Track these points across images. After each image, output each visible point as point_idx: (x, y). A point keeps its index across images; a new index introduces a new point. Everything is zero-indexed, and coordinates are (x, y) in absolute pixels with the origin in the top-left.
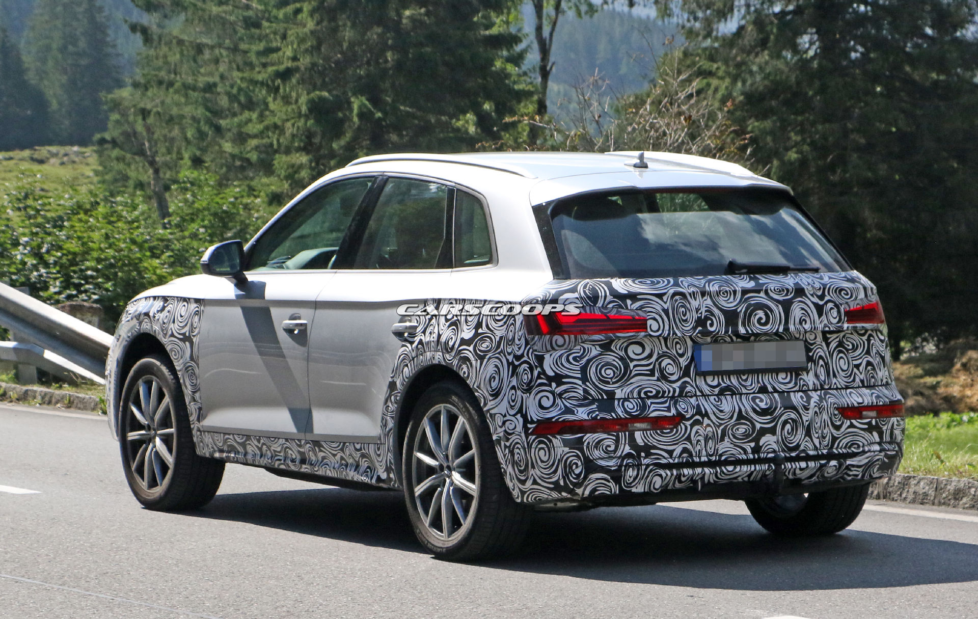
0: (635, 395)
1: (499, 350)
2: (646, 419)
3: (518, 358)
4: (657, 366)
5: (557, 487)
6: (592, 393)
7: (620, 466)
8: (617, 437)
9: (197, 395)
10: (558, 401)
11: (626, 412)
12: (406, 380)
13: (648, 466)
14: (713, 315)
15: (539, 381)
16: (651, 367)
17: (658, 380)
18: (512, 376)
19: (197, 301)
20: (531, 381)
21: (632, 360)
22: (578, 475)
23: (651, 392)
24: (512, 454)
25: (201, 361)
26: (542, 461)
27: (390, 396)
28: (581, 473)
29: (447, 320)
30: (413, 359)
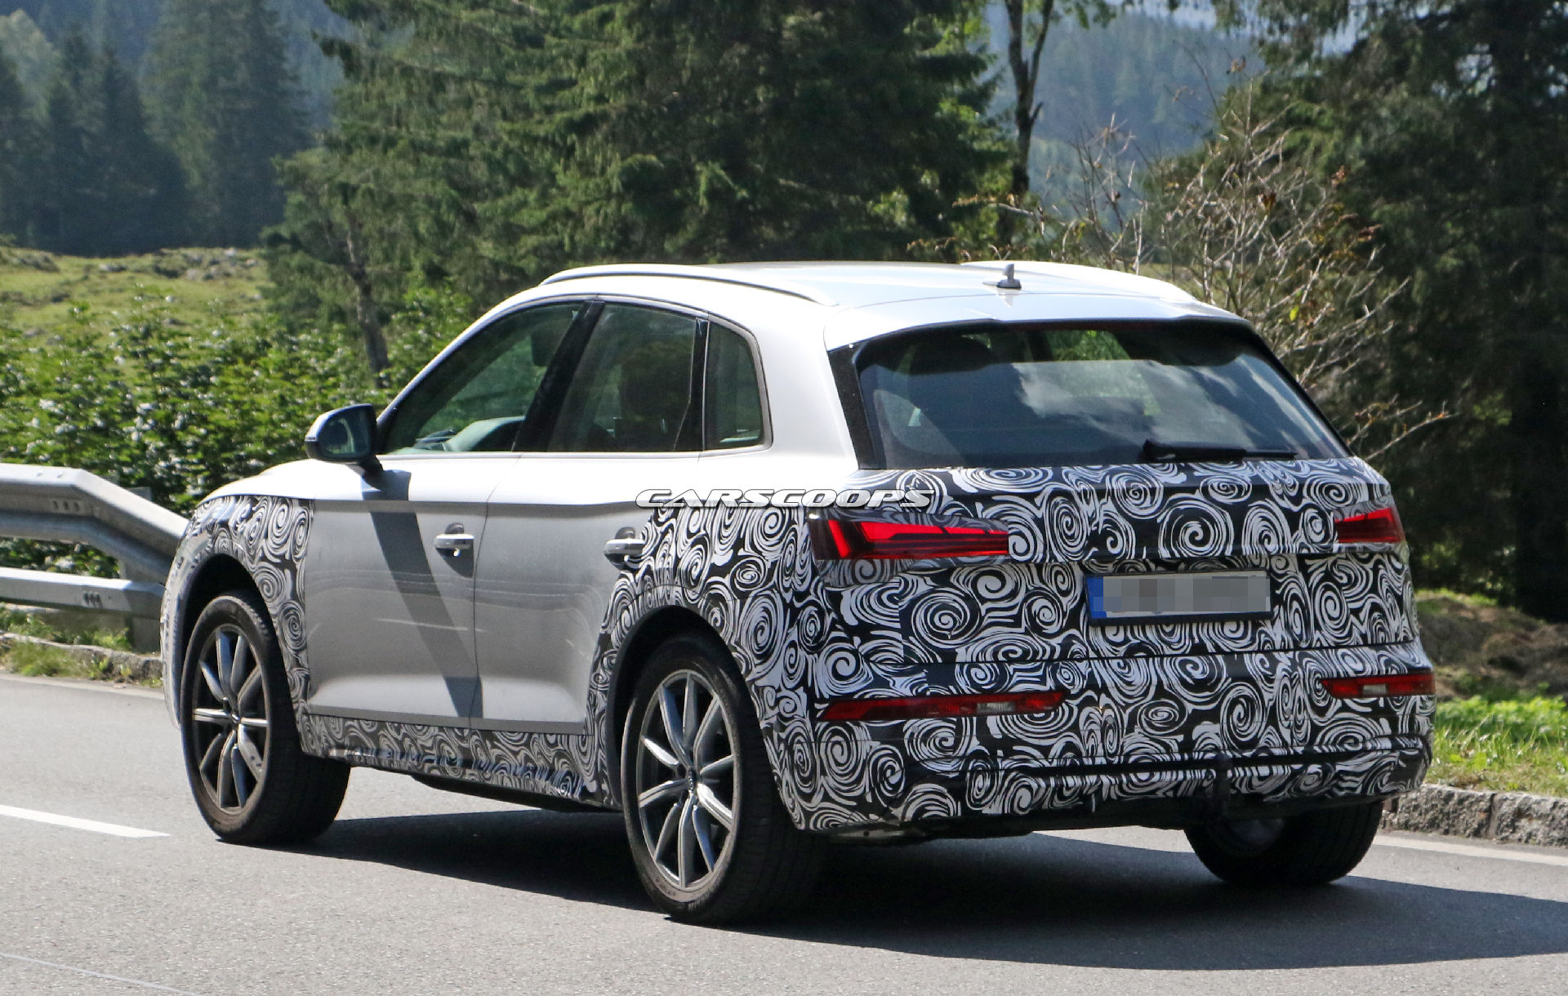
0: (989, 657)
1: (771, 583)
2: (1006, 696)
4: (1025, 610)
5: (861, 805)
6: (919, 653)
7: (963, 773)
9: (303, 656)
10: (864, 666)
11: (974, 684)
12: (627, 632)
13: (1008, 771)
14: (1116, 527)
15: (834, 634)
16: (1015, 612)
17: (1027, 633)
18: (791, 626)
19: (304, 502)
20: (821, 633)
21: (984, 600)
22: (896, 786)
23: (1015, 652)
25: (308, 601)
26: (838, 764)
27: (601, 658)
28: (899, 783)
29: (690, 535)
30: (637, 599)
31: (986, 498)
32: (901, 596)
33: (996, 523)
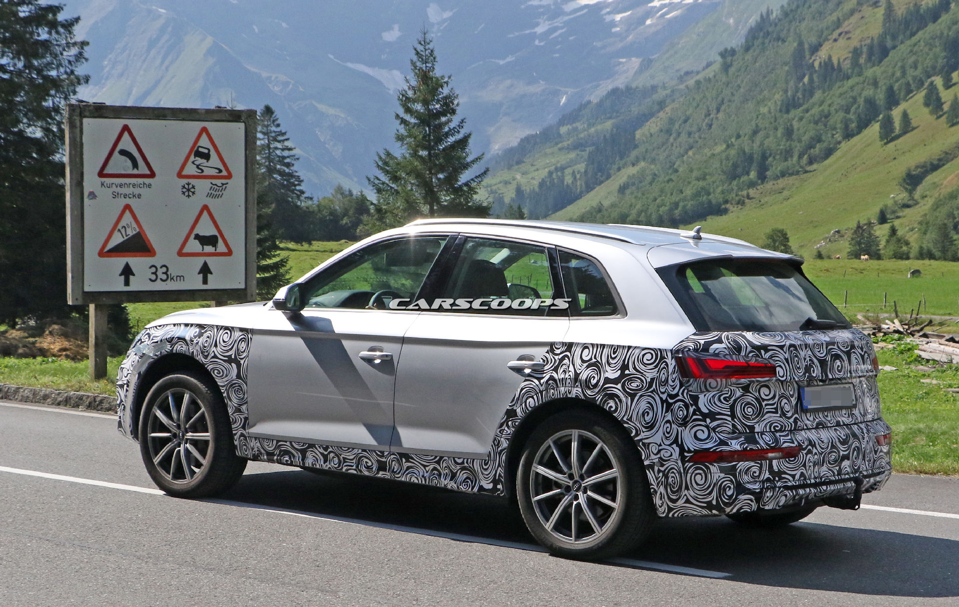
0: (768, 430)
1: (652, 389)
2: (780, 450)
3: (672, 397)
4: (779, 405)
5: (709, 506)
6: (739, 427)
7: (762, 490)
8: (761, 464)
9: (244, 408)
10: (713, 434)
11: (767, 444)
12: (530, 409)
13: (780, 488)
14: (814, 363)
15: (695, 417)
16: (775, 406)
17: (780, 417)
18: (667, 412)
19: (241, 330)
20: (687, 416)
21: (764, 400)
22: (730, 497)
23: (778, 427)
24: (667, 477)
25: (250, 380)
26: (697, 484)
27: (507, 421)
28: (733, 495)
29: (583, 361)
30: (541, 392)
31: (765, 348)
32: (730, 397)
33: (771, 361)
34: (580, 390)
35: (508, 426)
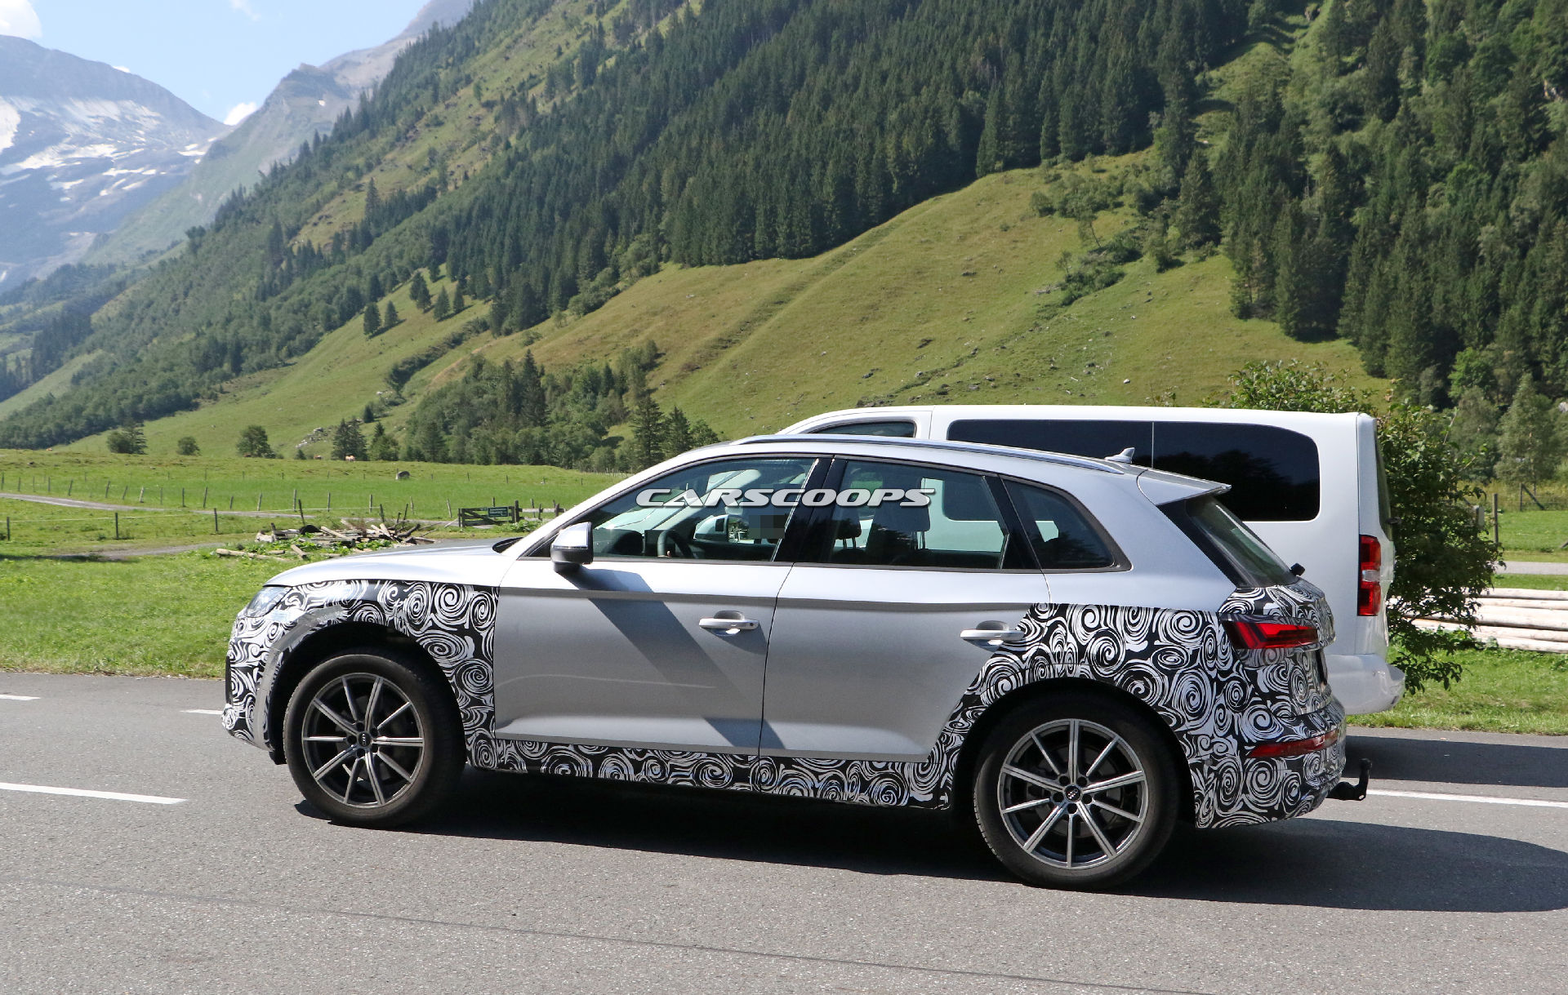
0: (1314, 710)
1: (1196, 664)
3: (1224, 674)
5: (1270, 812)
8: (1321, 754)
9: (487, 698)
10: (1275, 720)
12: (1003, 694)
15: (1253, 699)
18: (1218, 694)
19: (477, 588)
20: (1244, 698)
24: (1219, 777)
25: (497, 659)
26: (1260, 786)
27: (963, 712)
28: (1297, 797)
29: (1088, 630)
30: (1023, 672)
32: (1286, 671)
34: (1088, 668)
35: (965, 718)
